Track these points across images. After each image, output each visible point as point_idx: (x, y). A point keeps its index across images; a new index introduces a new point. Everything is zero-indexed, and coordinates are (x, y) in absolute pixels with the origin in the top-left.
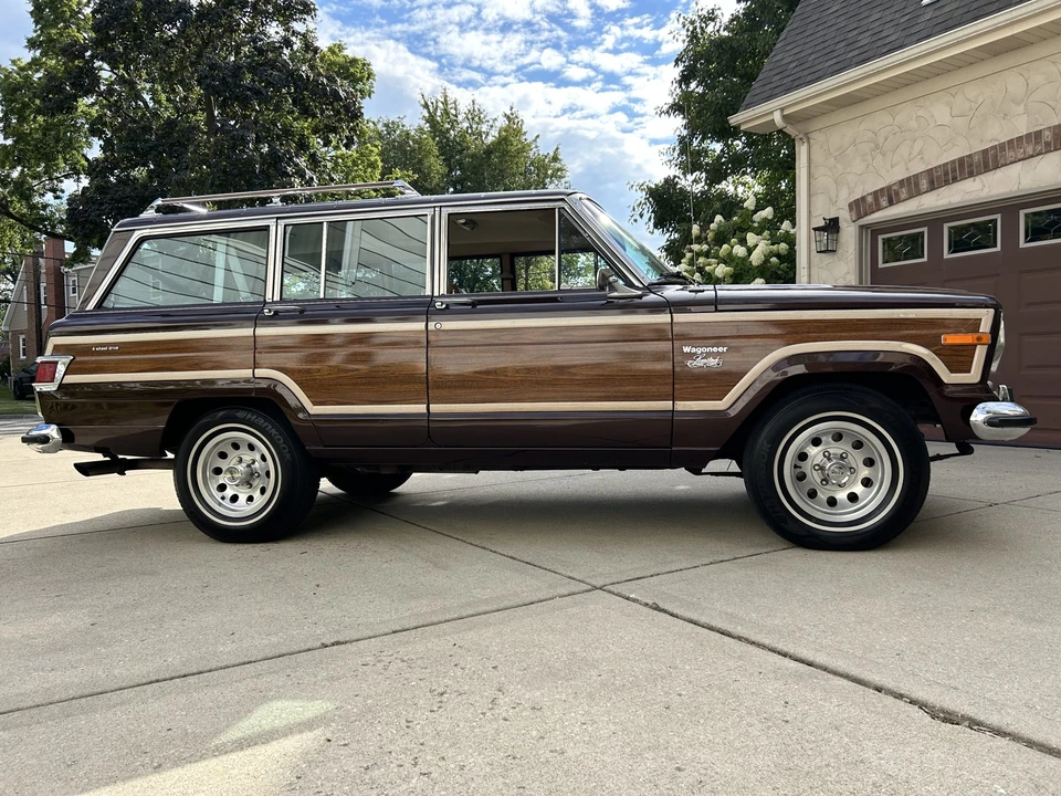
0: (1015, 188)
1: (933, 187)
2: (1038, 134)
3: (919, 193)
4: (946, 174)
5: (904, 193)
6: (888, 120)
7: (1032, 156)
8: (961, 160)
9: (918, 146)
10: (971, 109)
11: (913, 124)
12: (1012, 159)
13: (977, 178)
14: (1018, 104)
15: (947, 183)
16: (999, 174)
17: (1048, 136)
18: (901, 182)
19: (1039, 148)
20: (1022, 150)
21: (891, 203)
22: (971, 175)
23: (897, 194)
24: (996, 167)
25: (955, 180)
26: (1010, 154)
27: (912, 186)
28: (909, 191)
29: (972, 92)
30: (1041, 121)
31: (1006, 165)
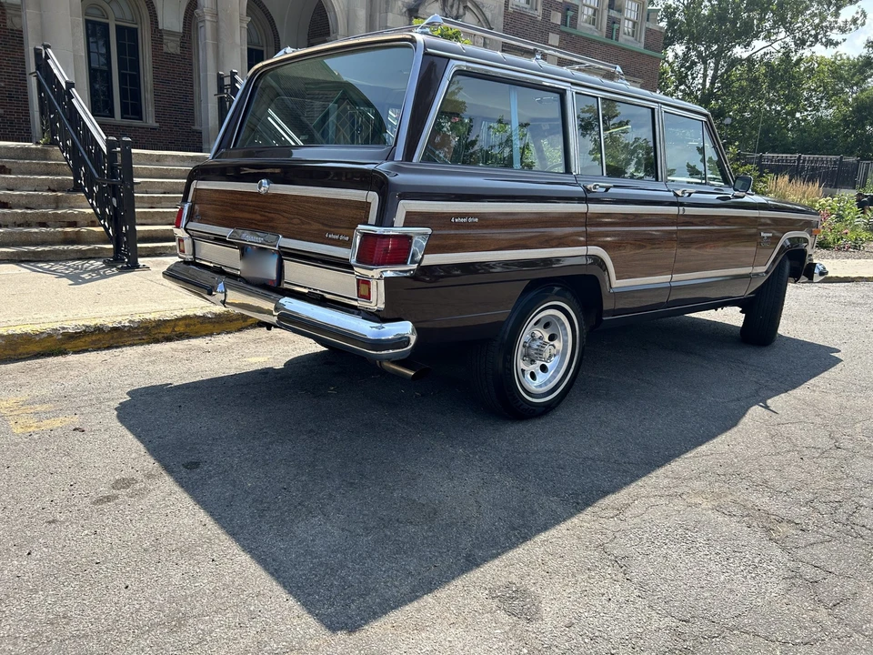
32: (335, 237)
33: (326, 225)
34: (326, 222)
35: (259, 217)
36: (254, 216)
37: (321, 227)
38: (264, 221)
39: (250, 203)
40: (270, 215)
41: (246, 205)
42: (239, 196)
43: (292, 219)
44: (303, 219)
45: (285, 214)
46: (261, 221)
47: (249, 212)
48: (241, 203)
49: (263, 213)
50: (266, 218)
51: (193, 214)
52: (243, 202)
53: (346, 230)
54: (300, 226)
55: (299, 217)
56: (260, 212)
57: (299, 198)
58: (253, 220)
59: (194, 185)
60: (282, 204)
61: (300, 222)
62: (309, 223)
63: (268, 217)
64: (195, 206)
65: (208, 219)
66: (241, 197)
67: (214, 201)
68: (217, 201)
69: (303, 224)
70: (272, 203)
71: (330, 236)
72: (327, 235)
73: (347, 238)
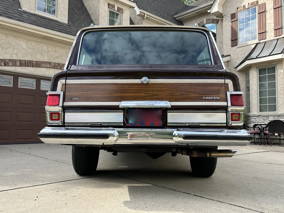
0: (44, 74)
1: (21, 65)
2: (50, 63)
3: (16, 66)
4: (25, 63)
5: (11, 64)
6: (5, 38)
7: (49, 68)
8: (30, 61)
9: (15, 51)
10: (32, 48)
11: (14, 43)
12: (44, 67)
13: (34, 68)
14: (45, 53)
15: (25, 66)
16: (40, 69)
17: (53, 64)
18: (10, 60)
19: (51, 66)
20: (46, 65)
21: (5, 65)
22: (33, 66)
23: (8, 63)
24: (40, 67)
25: (28, 66)
26: (44, 65)
27: (14, 63)
28: (12, 64)
29: (33, 44)
30: (50, 60)
31: (42, 67)
32: (211, 98)
33: (200, 94)
34: (201, 93)
35: (143, 95)
36: (138, 94)
37: (197, 95)
38: (149, 96)
39: (133, 89)
41: (129, 90)
42: (119, 86)
43: (173, 93)
44: (182, 93)
45: (167, 92)
46: (147, 96)
47: (135, 93)
48: (123, 89)
49: (147, 92)
50: (150, 95)
51: (65, 98)
52: (125, 89)
53: (216, 95)
54: (180, 96)
55: (179, 92)
56: (144, 92)
57: (176, 84)
58: (138, 96)
59: (61, 82)
60: (162, 87)
61: (180, 94)
62: (187, 94)
63: (152, 94)
64: (66, 94)
65: (88, 99)
66: (122, 86)
67: (91, 89)
68: (95, 89)
69: (183, 95)
70: (153, 87)
71: (206, 98)
72: (204, 98)
73: (219, 98)
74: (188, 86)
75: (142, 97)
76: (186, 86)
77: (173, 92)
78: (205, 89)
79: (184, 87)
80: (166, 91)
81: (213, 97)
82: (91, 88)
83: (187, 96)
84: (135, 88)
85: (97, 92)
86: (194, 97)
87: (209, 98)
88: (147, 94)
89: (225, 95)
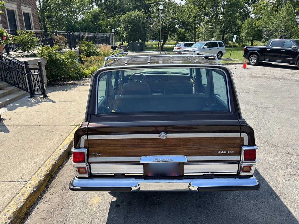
32: (226, 152)
33: (216, 148)
35: (162, 149)
36: (157, 149)
37: (213, 149)
38: (168, 151)
39: (151, 143)
40: (171, 147)
42: (138, 141)
44: (199, 147)
46: (165, 151)
47: (154, 148)
48: (142, 144)
49: (165, 147)
50: (168, 149)
51: (89, 153)
52: (144, 144)
53: (231, 149)
54: (197, 150)
55: (195, 146)
56: (162, 147)
57: (193, 138)
58: (157, 151)
59: (84, 138)
60: (180, 142)
61: (197, 148)
62: (204, 148)
63: (170, 148)
64: (90, 149)
65: (110, 154)
66: (141, 141)
67: (112, 145)
68: (116, 145)
69: (200, 149)
70: (171, 142)
71: (221, 152)
72: (219, 152)
73: (233, 152)
74: (205, 140)
75: (161, 152)
76: (202, 140)
77: (190, 147)
78: (220, 143)
79: (201, 141)
80: (184, 145)
81: (228, 151)
82: (112, 143)
83: (203, 150)
84: (154, 142)
85: (118, 147)
86: (210, 151)
87: (224, 152)
88: (165, 148)
89: (239, 148)
